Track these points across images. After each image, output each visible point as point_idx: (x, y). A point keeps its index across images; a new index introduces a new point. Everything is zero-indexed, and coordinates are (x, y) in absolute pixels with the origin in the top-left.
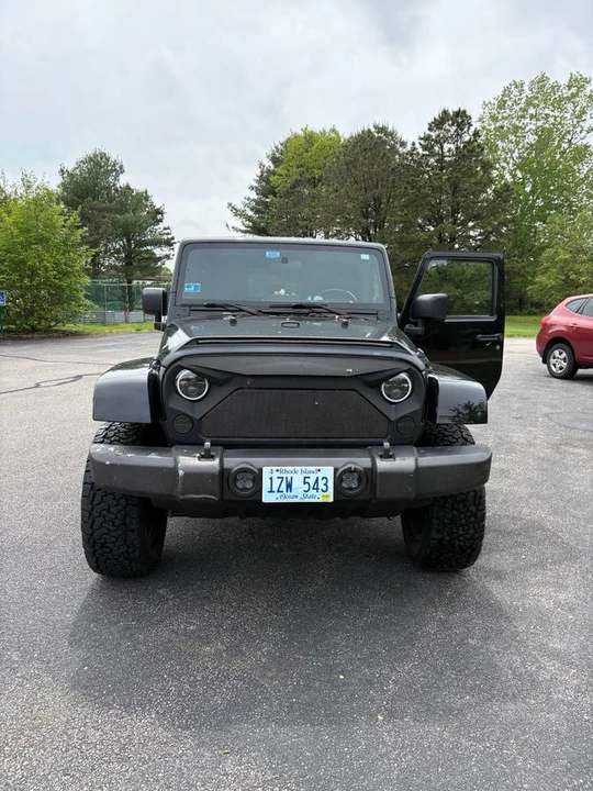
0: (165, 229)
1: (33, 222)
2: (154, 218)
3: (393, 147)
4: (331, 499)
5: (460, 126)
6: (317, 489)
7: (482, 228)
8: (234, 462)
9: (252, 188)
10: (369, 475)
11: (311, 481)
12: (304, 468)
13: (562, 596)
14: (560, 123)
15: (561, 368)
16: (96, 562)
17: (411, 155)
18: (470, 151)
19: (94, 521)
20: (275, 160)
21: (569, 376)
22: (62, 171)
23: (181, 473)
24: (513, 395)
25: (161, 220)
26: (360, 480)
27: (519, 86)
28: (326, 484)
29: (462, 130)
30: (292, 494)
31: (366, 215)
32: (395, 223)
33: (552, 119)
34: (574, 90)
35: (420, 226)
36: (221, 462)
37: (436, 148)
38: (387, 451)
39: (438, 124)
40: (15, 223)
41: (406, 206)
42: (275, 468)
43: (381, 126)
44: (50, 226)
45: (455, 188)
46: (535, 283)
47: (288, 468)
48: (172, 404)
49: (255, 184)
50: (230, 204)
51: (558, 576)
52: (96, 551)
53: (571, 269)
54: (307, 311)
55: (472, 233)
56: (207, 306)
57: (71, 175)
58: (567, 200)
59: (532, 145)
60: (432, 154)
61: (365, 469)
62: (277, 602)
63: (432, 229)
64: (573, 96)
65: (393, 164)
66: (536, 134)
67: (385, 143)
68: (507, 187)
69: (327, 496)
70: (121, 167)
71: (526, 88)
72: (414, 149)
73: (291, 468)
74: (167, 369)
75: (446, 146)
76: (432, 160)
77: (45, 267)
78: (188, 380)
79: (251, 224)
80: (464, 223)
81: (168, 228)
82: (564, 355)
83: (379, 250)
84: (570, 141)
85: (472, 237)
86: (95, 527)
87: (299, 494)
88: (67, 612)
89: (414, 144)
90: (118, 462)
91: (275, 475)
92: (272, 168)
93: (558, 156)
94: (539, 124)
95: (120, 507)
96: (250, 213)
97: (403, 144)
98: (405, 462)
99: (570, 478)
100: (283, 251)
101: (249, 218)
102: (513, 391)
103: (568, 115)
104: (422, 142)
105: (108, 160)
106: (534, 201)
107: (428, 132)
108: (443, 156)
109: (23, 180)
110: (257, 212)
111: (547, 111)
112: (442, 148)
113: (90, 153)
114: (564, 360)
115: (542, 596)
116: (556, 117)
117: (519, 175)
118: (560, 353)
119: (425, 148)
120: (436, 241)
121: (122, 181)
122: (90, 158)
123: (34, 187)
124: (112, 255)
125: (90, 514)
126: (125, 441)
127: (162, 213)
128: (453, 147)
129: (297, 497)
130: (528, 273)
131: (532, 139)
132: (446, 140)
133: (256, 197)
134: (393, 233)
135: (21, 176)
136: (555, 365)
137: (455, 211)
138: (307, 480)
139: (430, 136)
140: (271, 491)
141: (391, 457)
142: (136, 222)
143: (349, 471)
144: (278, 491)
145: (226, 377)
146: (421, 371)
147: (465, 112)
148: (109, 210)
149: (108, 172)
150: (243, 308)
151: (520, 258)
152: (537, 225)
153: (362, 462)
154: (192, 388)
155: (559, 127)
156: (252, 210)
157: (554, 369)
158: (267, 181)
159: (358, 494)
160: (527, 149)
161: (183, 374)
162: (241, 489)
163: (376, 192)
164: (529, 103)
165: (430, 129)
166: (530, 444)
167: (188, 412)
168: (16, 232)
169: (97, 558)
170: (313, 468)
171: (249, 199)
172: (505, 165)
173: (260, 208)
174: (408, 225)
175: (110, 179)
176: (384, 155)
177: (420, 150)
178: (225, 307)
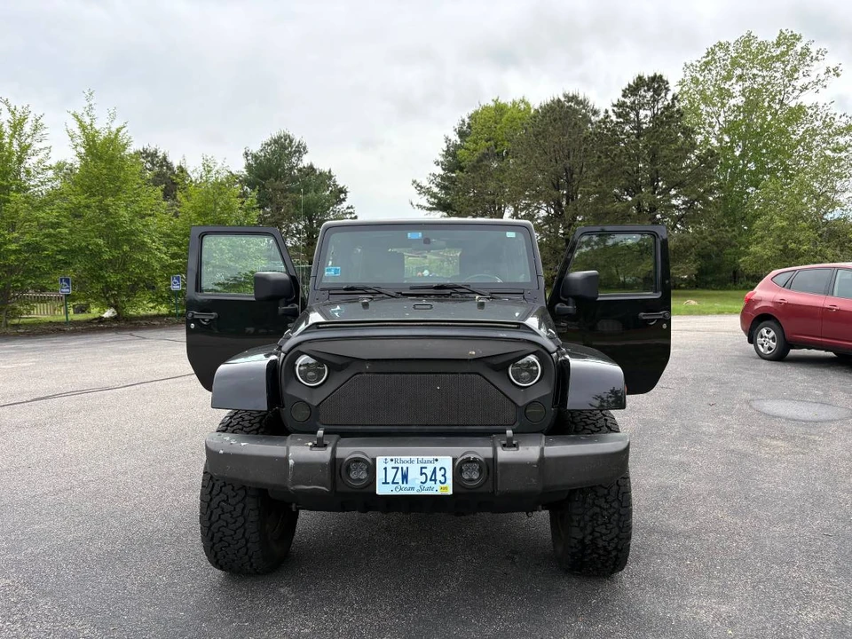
0: (348, 208)
1: (211, 206)
2: (338, 197)
3: (585, 116)
4: (450, 492)
5: (657, 92)
6: (435, 480)
7: (685, 195)
8: (346, 451)
9: (437, 163)
10: (490, 466)
11: (429, 472)
12: (420, 458)
13: (724, 608)
14: (769, 83)
15: (770, 349)
16: (215, 556)
17: (605, 123)
18: (669, 117)
19: (212, 512)
20: (462, 134)
21: (780, 357)
22: (246, 154)
23: (291, 462)
24: (710, 379)
25: (344, 200)
26: (480, 471)
27: (723, 46)
28: (444, 475)
29: (659, 95)
30: (408, 486)
31: (557, 187)
32: (589, 194)
33: (759, 80)
34: (783, 48)
35: (616, 195)
36: (334, 451)
37: (632, 115)
38: (510, 440)
39: (632, 90)
40: (193, 208)
41: (600, 176)
42: (389, 458)
43: (571, 95)
44: (228, 208)
45: (654, 156)
46: (749, 254)
47: (404, 458)
48: (291, 391)
49: (441, 159)
50: (414, 182)
51: (725, 586)
52: (214, 544)
53: (790, 237)
54: (448, 292)
55: (674, 202)
56: (345, 289)
57: (255, 157)
58: (783, 163)
59: (739, 107)
60: (628, 122)
61: (486, 459)
62: (401, 605)
63: (630, 199)
64: (783, 54)
65: (584, 134)
66: (744, 95)
67: (576, 111)
68: (711, 153)
69: (446, 488)
70: (304, 148)
71: (731, 48)
72: (608, 117)
73: (407, 458)
74: (286, 355)
75: (642, 113)
76: (627, 128)
77: (221, 250)
78: (307, 365)
79: (436, 201)
80: (665, 192)
81: (352, 207)
82: (772, 333)
83: (526, 227)
84: (781, 102)
85: (674, 206)
86: (213, 519)
87: (416, 486)
88: (182, 610)
89: (607, 112)
90: (232, 451)
91: (390, 465)
92: (459, 142)
93: (769, 118)
94: (747, 84)
95: (237, 499)
96: (436, 190)
97: (595, 113)
98: (529, 452)
99: (759, 473)
100: (425, 231)
101: (434, 195)
102: (711, 375)
103: (778, 75)
104: (615, 109)
105: (291, 141)
106: (745, 166)
107: (623, 99)
108: (639, 123)
109: (203, 165)
110: (443, 188)
111: (755, 71)
112: (637, 115)
113: (275, 136)
114: (773, 339)
115: (701, 608)
116: (764, 77)
117: (727, 139)
118: (768, 332)
119: (619, 115)
120: (634, 210)
121: (306, 161)
122: (275, 140)
123: (213, 172)
124: (294, 235)
125: (208, 505)
126: (248, 429)
127: (345, 192)
128: (649, 113)
129: (413, 489)
130: (741, 244)
131: (739, 101)
132: (642, 106)
133: (442, 172)
134: (587, 204)
135: (202, 161)
136: (762, 345)
137: (654, 180)
138: (424, 471)
139: (624, 103)
140: (386, 483)
141: (515, 446)
142: (317, 202)
143: (468, 461)
144: (393, 483)
145: (346, 361)
146: (550, 353)
147: (661, 77)
148: (291, 190)
149: (291, 154)
150: (382, 290)
151: (731, 226)
152: (749, 190)
153: (482, 451)
154: (310, 374)
155: (769, 87)
156: (437, 186)
157: (762, 350)
158: (454, 155)
159: (480, 486)
160: (733, 111)
161: (303, 359)
162: (354, 480)
163: (568, 163)
164: (735, 63)
165: (624, 96)
166: (720, 435)
167: (306, 399)
168: (194, 216)
169: (216, 553)
170: (431, 458)
171: (434, 175)
172: (710, 129)
173: (446, 184)
174: (604, 196)
175: (293, 160)
176: (576, 124)
177: (614, 118)
178: (364, 290)
